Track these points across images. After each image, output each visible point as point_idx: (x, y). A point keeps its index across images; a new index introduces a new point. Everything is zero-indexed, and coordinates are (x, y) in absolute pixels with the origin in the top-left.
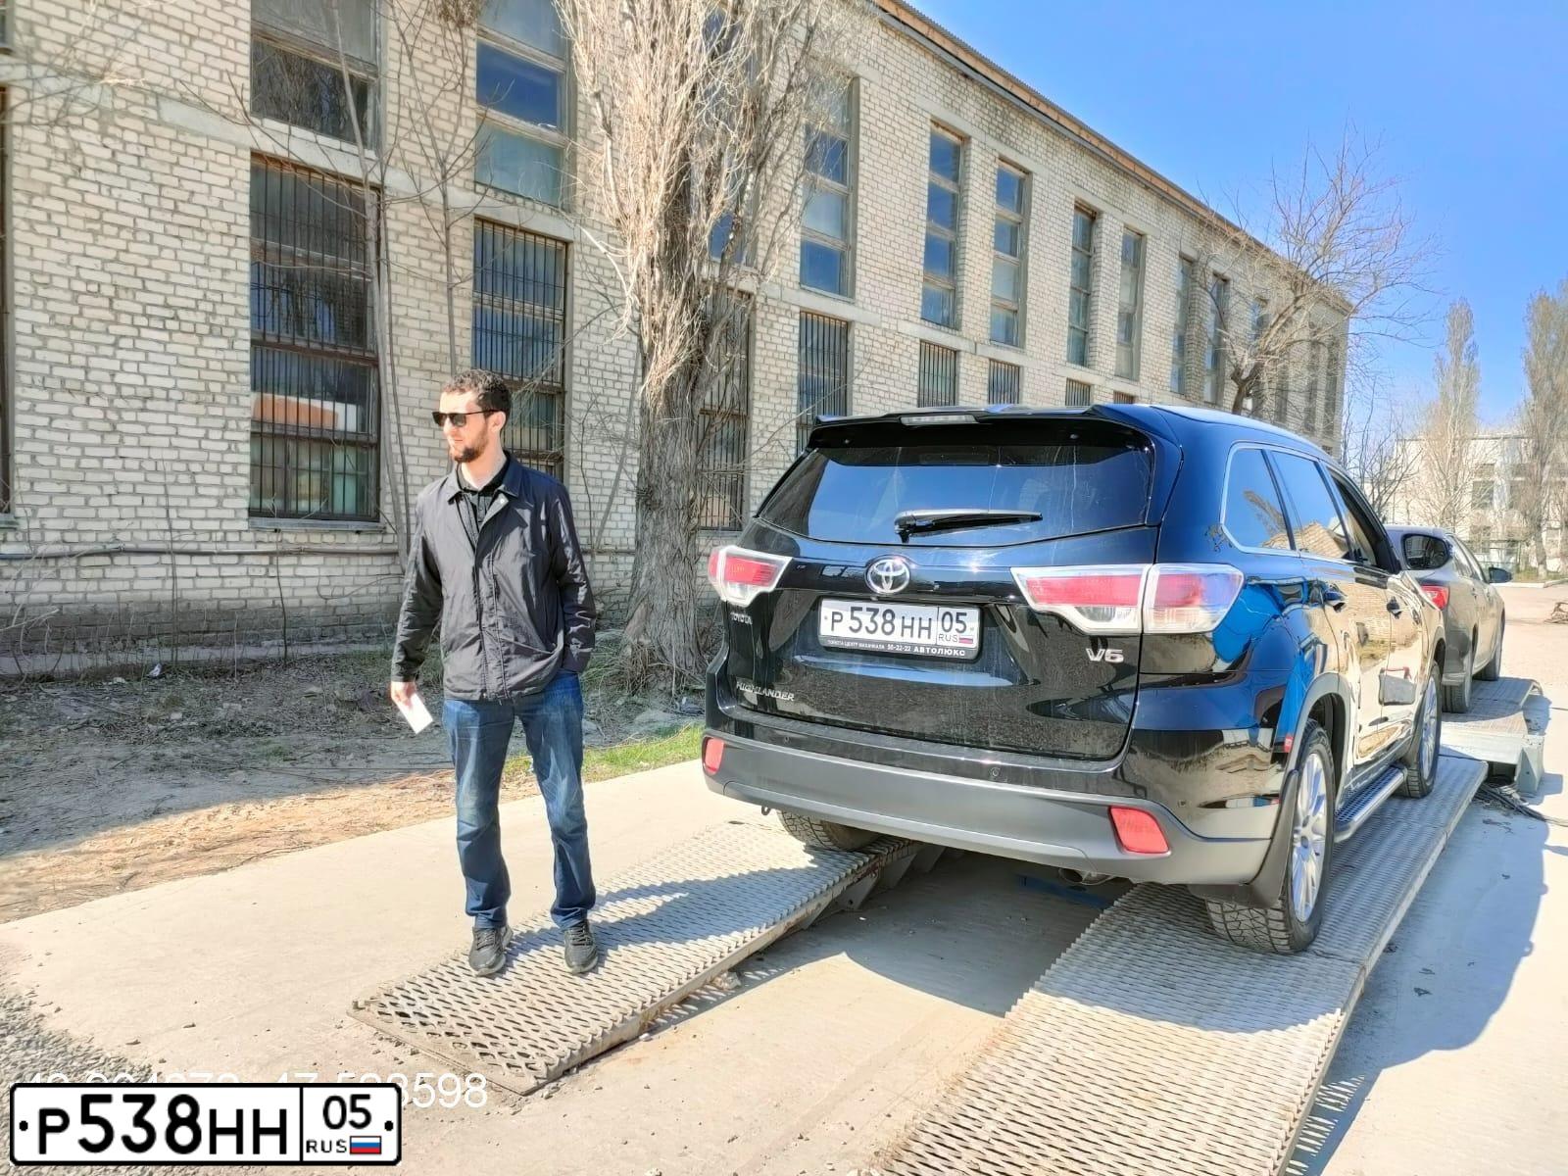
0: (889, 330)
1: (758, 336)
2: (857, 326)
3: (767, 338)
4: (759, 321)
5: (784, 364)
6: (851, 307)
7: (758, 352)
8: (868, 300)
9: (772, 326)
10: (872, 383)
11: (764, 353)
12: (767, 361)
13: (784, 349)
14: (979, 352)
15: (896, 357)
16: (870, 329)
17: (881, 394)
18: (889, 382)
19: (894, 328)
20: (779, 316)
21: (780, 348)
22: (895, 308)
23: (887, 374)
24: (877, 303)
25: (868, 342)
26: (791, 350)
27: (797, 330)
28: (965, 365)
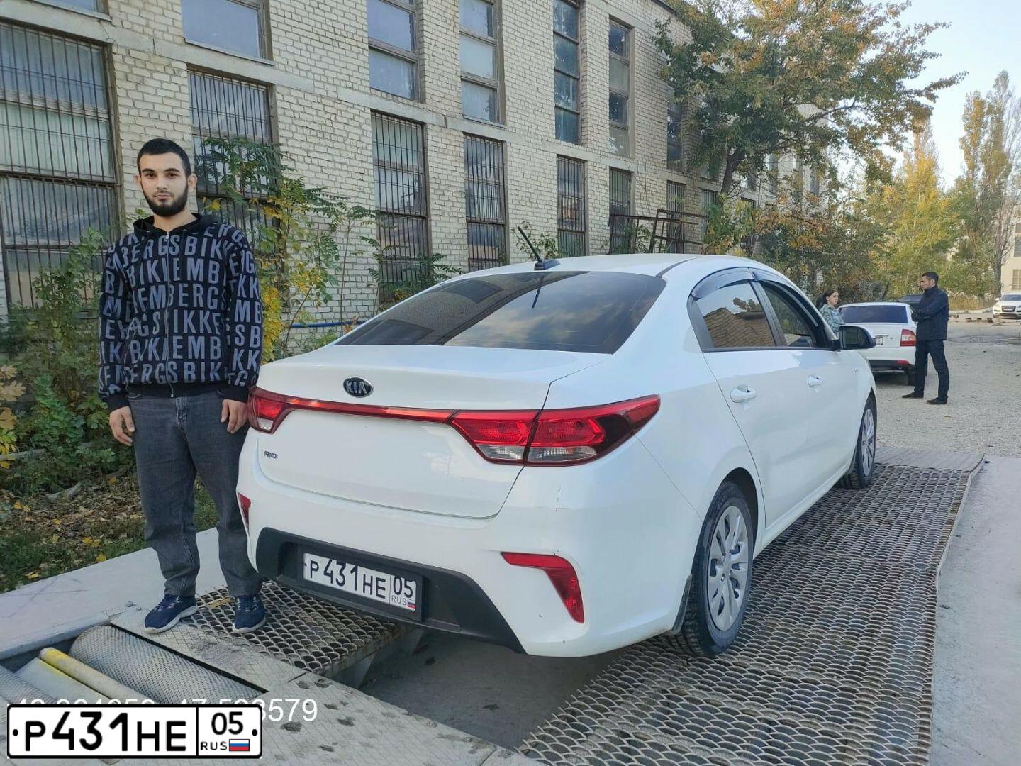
0: (328, 98)
1: (119, 92)
2: (278, 89)
3: (139, 96)
4: (118, 75)
5: (170, 126)
6: (268, 69)
7: (121, 110)
8: (294, 64)
9: (142, 83)
10: (307, 151)
11: (134, 112)
12: (140, 121)
13: (168, 110)
14: (450, 125)
15: (341, 126)
16: (300, 95)
17: (323, 163)
18: (330, 151)
19: (332, 95)
20: (152, 71)
21: (157, 107)
22: (334, 75)
23: (328, 143)
24: (308, 68)
25: (294, 107)
26: (176, 111)
27: (186, 90)
28: (432, 137)
